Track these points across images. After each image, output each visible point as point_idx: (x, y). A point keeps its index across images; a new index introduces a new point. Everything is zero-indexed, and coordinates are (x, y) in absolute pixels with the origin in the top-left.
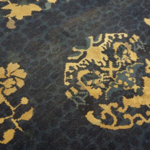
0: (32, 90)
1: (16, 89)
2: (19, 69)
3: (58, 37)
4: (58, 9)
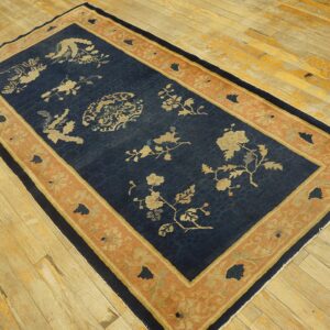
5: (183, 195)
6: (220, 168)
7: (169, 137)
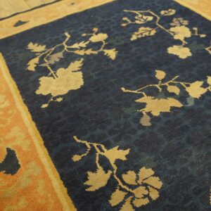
0: (168, 206)
1: (148, 201)
2: (153, 176)
3: (202, 142)
4: (202, 106)
5: (147, 34)
6: (96, 52)
7: (155, 106)
